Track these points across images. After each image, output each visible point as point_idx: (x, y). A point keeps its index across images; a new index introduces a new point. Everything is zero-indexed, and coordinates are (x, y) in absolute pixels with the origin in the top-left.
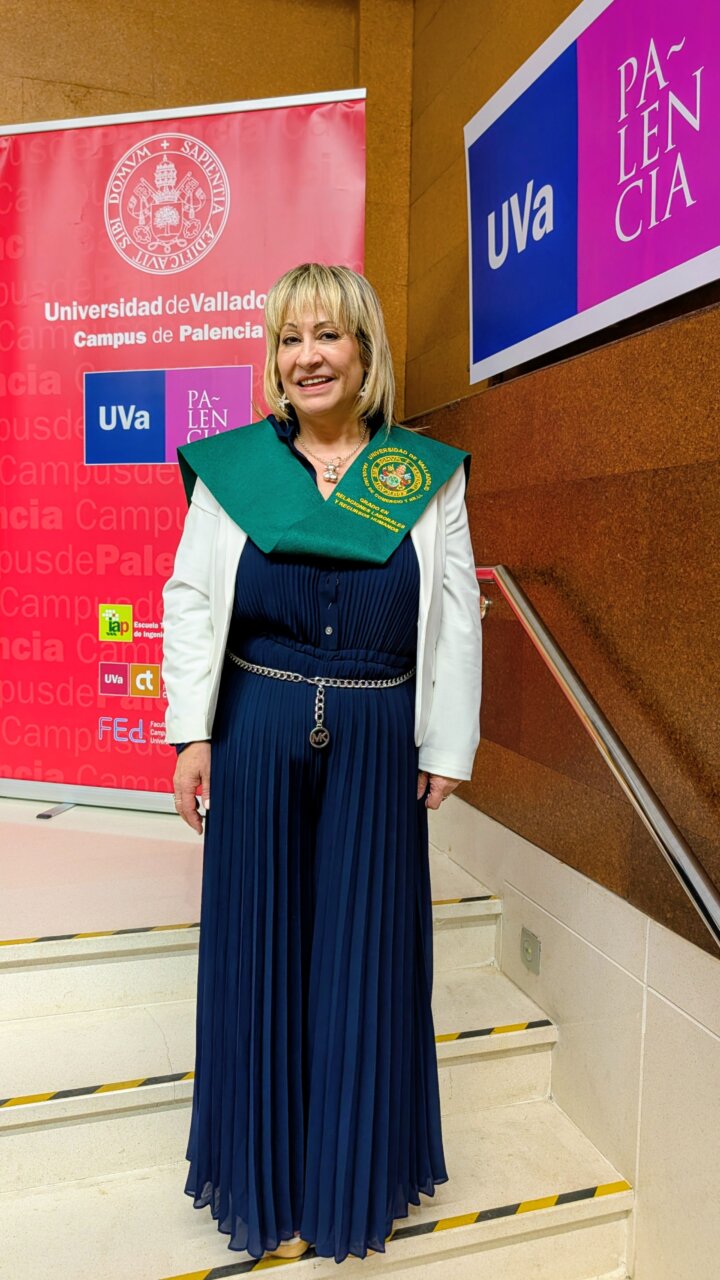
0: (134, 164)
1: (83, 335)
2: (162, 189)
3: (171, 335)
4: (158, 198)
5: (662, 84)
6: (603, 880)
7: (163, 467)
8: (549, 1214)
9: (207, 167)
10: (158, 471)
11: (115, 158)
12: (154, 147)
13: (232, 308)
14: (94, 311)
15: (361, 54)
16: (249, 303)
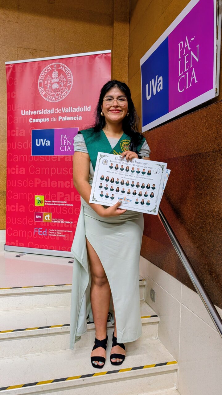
0: (46, 71)
1: (32, 119)
2: (54, 78)
3: (56, 119)
4: (53, 81)
5: (189, 49)
6: (171, 273)
7: (53, 156)
8: (153, 369)
9: (67, 72)
10: (52, 158)
11: (41, 70)
12: (52, 67)
13: (73, 111)
14: (35, 113)
15: (114, 39)
16: (78, 110)
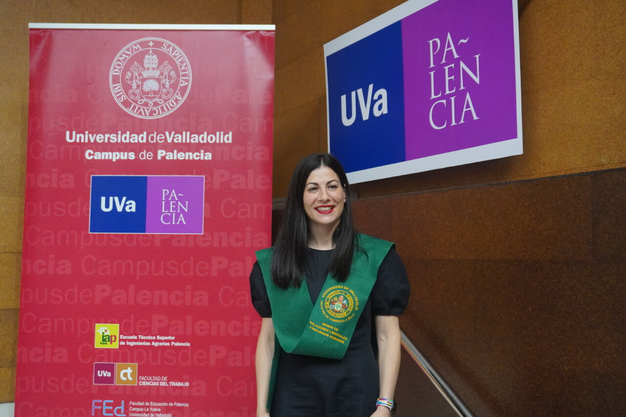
0: (130, 53)
1: (92, 152)
2: (148, 69)
3: (152, 155)
5: (456, 56)
7: (143, 236)
9: (178, 59)
10: (140, 238)
11: (118, 49)
12: (144, 44)
13: (192, 141)
14: (100, 138)
16: (203, 139)
